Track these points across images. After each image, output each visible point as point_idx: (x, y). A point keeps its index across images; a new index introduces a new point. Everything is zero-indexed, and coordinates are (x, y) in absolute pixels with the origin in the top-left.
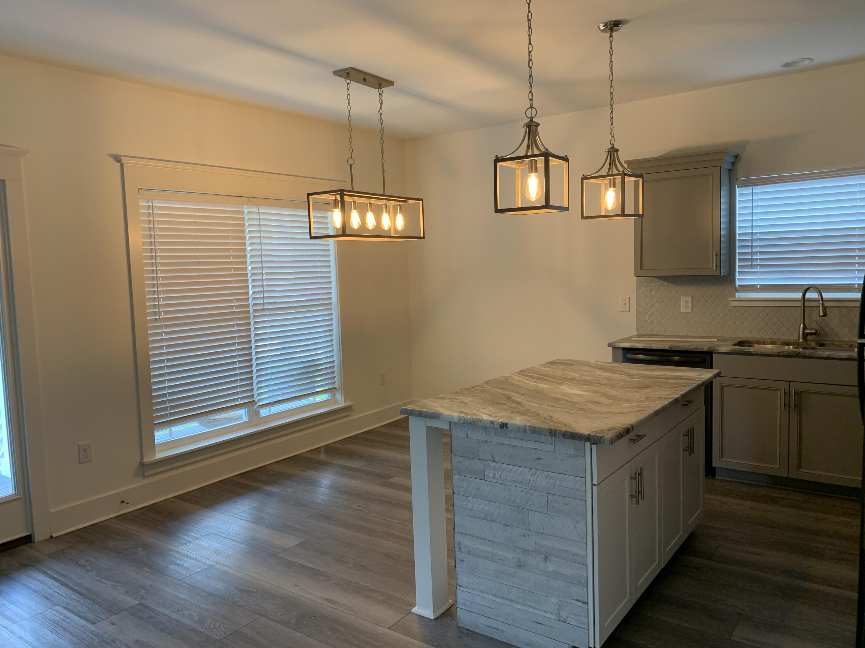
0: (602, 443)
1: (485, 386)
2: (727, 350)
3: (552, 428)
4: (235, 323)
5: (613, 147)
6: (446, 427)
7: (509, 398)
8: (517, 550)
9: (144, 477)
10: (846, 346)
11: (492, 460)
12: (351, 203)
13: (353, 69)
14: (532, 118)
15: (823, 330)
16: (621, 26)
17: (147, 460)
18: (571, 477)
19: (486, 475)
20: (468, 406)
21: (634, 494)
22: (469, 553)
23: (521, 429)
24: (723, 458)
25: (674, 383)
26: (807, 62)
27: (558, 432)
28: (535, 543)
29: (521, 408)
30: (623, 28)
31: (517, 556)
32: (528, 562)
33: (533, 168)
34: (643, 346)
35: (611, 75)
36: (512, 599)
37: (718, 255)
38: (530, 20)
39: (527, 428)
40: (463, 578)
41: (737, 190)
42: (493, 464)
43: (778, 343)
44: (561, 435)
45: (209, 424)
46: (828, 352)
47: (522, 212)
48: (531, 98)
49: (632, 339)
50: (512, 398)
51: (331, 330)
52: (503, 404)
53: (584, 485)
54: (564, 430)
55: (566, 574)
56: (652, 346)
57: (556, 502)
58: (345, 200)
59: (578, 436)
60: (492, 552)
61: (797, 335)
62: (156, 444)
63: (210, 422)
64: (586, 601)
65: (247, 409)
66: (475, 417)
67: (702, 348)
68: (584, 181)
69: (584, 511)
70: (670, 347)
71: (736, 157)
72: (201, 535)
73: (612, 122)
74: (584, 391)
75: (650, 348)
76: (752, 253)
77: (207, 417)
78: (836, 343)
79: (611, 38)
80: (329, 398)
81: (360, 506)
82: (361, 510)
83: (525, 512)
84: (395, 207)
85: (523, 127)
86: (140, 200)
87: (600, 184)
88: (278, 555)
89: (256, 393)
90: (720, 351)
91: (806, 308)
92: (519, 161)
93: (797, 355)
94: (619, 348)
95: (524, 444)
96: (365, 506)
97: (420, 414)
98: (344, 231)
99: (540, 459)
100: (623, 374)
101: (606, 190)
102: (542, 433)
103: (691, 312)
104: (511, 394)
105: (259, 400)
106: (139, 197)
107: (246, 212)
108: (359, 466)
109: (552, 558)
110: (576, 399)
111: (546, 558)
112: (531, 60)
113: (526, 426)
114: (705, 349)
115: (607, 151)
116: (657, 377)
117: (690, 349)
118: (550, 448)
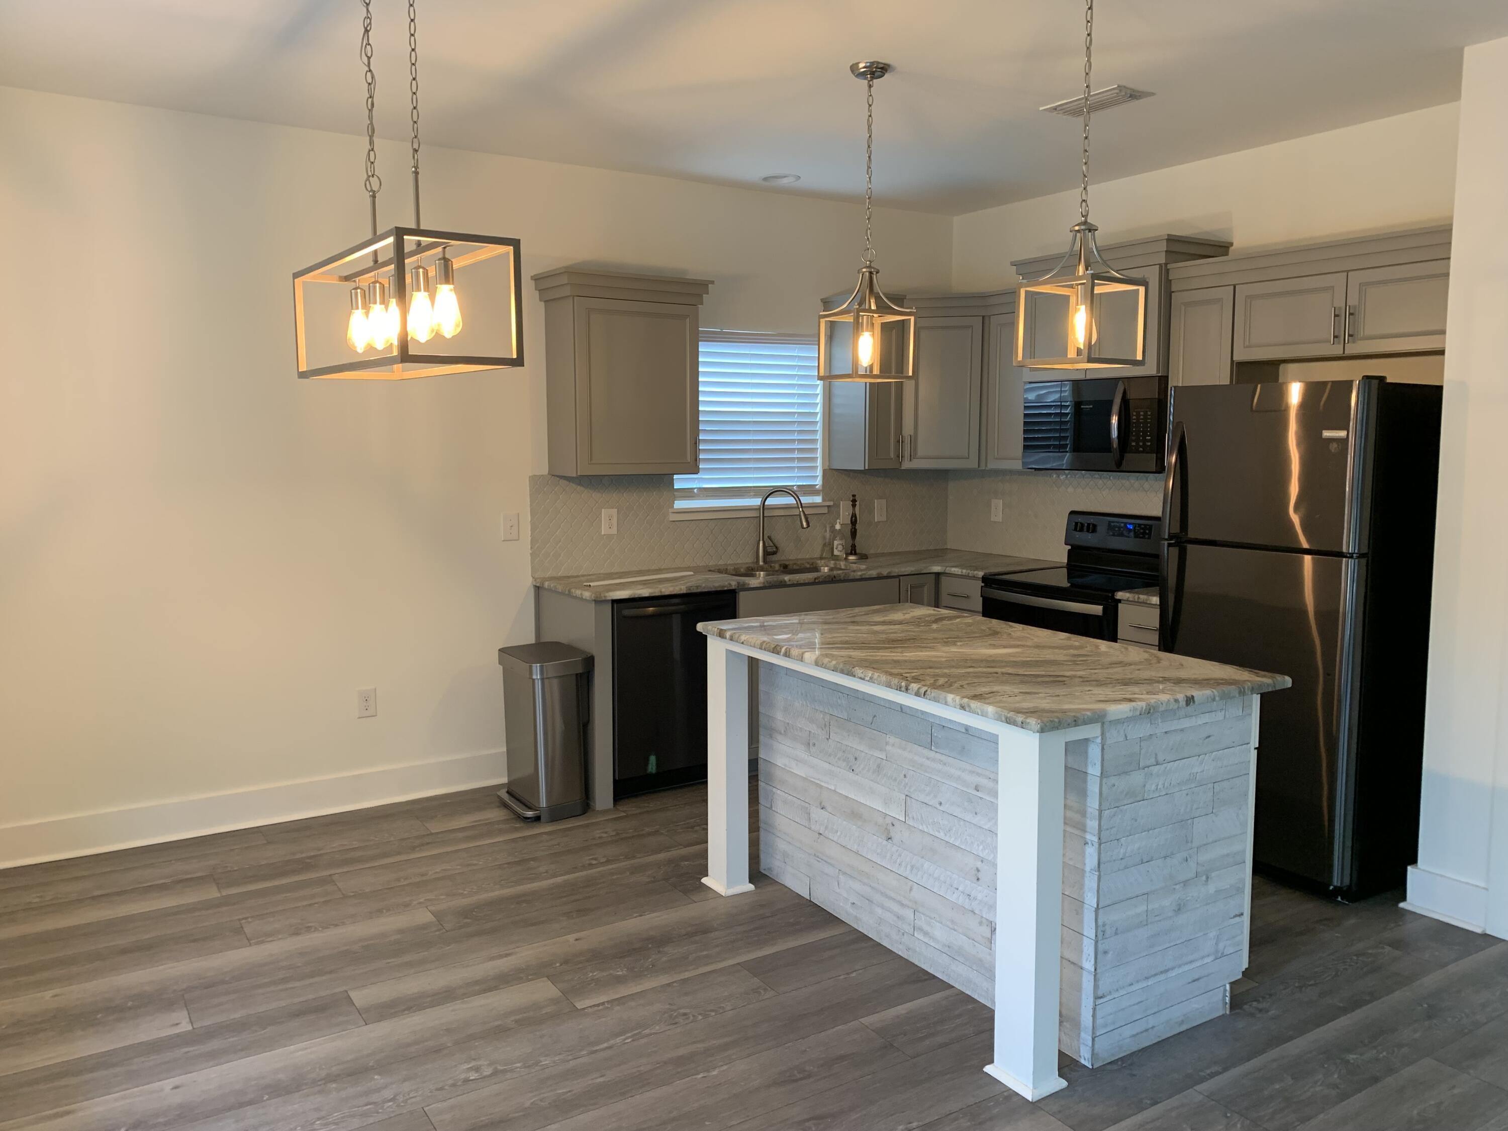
8: (1179, 888)
11: (1158, 762)
18: (1237, 748)
19: (1146, 791)
22: (1116, 932)
28: (1198, 863)
31: (1176, 896)
32: (1189, 899)
34: (650, 593)
42: (1157, 768)
53: (1249, 754)
56: (663, 590)
57: (1224, 790)
60: (1145, 910)
64: (1243, 911)
67: (730, 584)
75: (659, 594)
83: (1189, 823)
90: (752, 586)
91: (767, 518)
94: (606, 601)
95: (1193, 722)
103: (616, 533)
109: (1215, 874)
111: (1208, 878)
114: (734, 585)
118: (1220, 716)
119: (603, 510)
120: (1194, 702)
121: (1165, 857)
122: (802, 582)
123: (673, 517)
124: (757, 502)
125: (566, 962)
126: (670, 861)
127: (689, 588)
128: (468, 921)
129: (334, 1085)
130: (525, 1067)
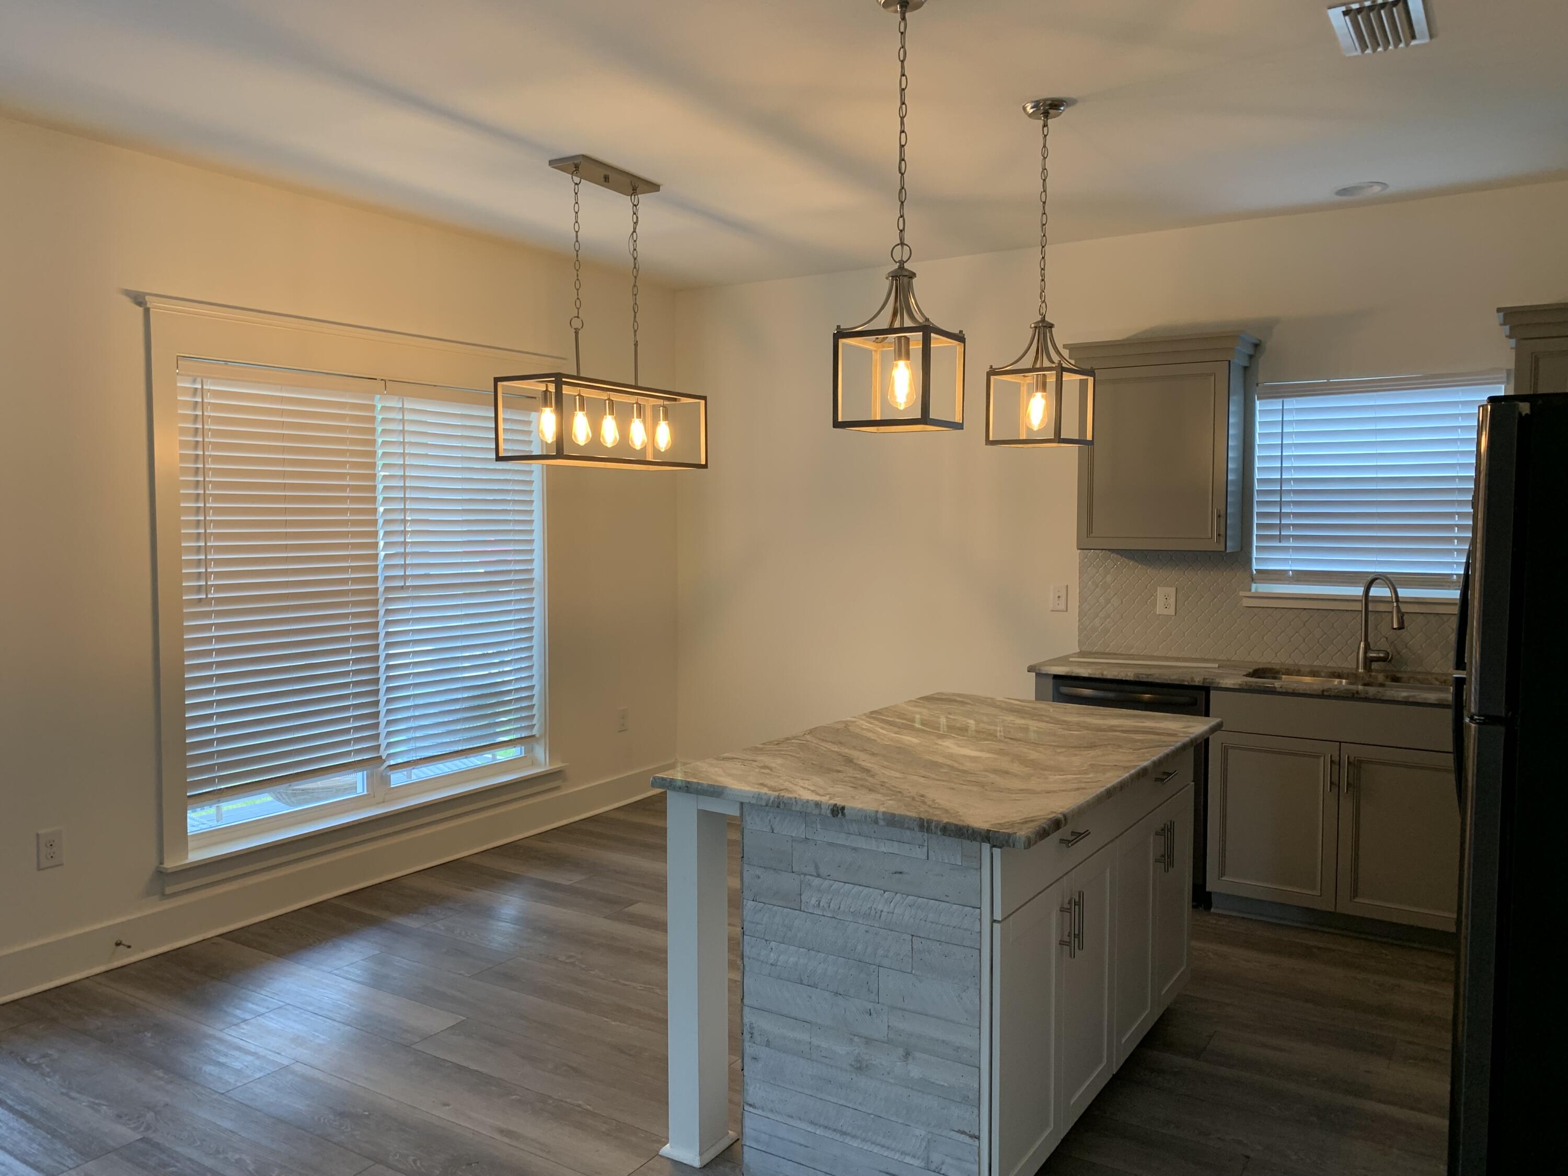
0: (1012, 845)
1: (808, 737)
2: (1234, 684)
3: (923, 817)
4: (350, 611)
5: (1043, 320)
6: (734, 811)
7: (849, 761)
8: (856, 1039)
9: (164, 896)
10: (1438, 683)
11: (815, 874)
12: (575, 399)
13: (584, 157)
14: (902, 263)
15: (1399, 653)
16: (1062, 108)
17: (170, 864)
18: (955, 907)
19: (803, 901)
20: (775, 774)
21: (1066, 939)
22: (768, 1044)
23: (868, 818)
24: (1224, 875)
25: (1142, 741)
26: (1377, 189)
27: (933, 824)
28: (889, 1026)
29: (871, 779)
30: (1066, 113)
31: (855, 1050)
32: (875, 1060)
33: (903, 352)
34: (1089, 674)
35: (1044, 194)
36: (844, 1130)
37: (1223, 516)
38: (903, 90)
39: (880, 816)
40: (755, 1091)
41: (1257, 402)
42: (817, 881)
43: (1323, 674)
44: (939, 829)
45: (293, 799)
46: (1405, 691)
47: (882, 427)
48: (901, 228)
49: (1071, 659)
50: (855, 761)
51: (530, 629)
52: (839, 771)
53: (978, 922)
54: (945, 820)
55: (942, 1083)
56: (1105, 673)
57: (928, 951)
58: (563, 392)
59: (969, 832)
60: (810, 1043)
61: (1354, 660)
62: (189, 834)
63: (294, 795)
64: (977, 1134)
65: (365, 772)
66: (787, 795)
67: (1192, 679)
68: (992, 378)
69: (977, 968)
70: (1137, 675)
71: (1256, 346)
72: (268, 1008)
73: (1043, 275)
74: (982, 751)
75: (1100, 676)
76: (1281, 515)
77: (290, 785)
78: (1420, 677)
79: (1045, 129)
80: (521, 754)
81: (571, 957)
82: (572, 964)
83: (872, 970)
84: (655, 408)
85: (887, 278)
86: (179, 377)
87: (1020, 383)
88: (414, 1046)
89: (383, 742)
90: (1223, 686)
91: (1370, 614)
92: (878, 338)
93: (1352, 697)
94: (1047, 675)
95: (872, 845)
96: (580, 957)
97: (687, 788)
98: (561, 448)
99: (901, 873)
100: (1052, 721)
101: (1030, 395)
102: (906, 826)
103: (1174, 614)
104: (855, 754)
105: (389, 755)
106: (177, 371)
107: (379, 406)
108: (571, 882)
109: (917, 1054)
110: (968, 765)
111: (907, 1054)
112: (903, 160)
113: (877, 812)
114: (1198, 681)
115: (1033, 326)
116: (1112, 729)
117: (1171, 680)
118: (919, 852)
119: (1159, 588)
123: (1247, 602)
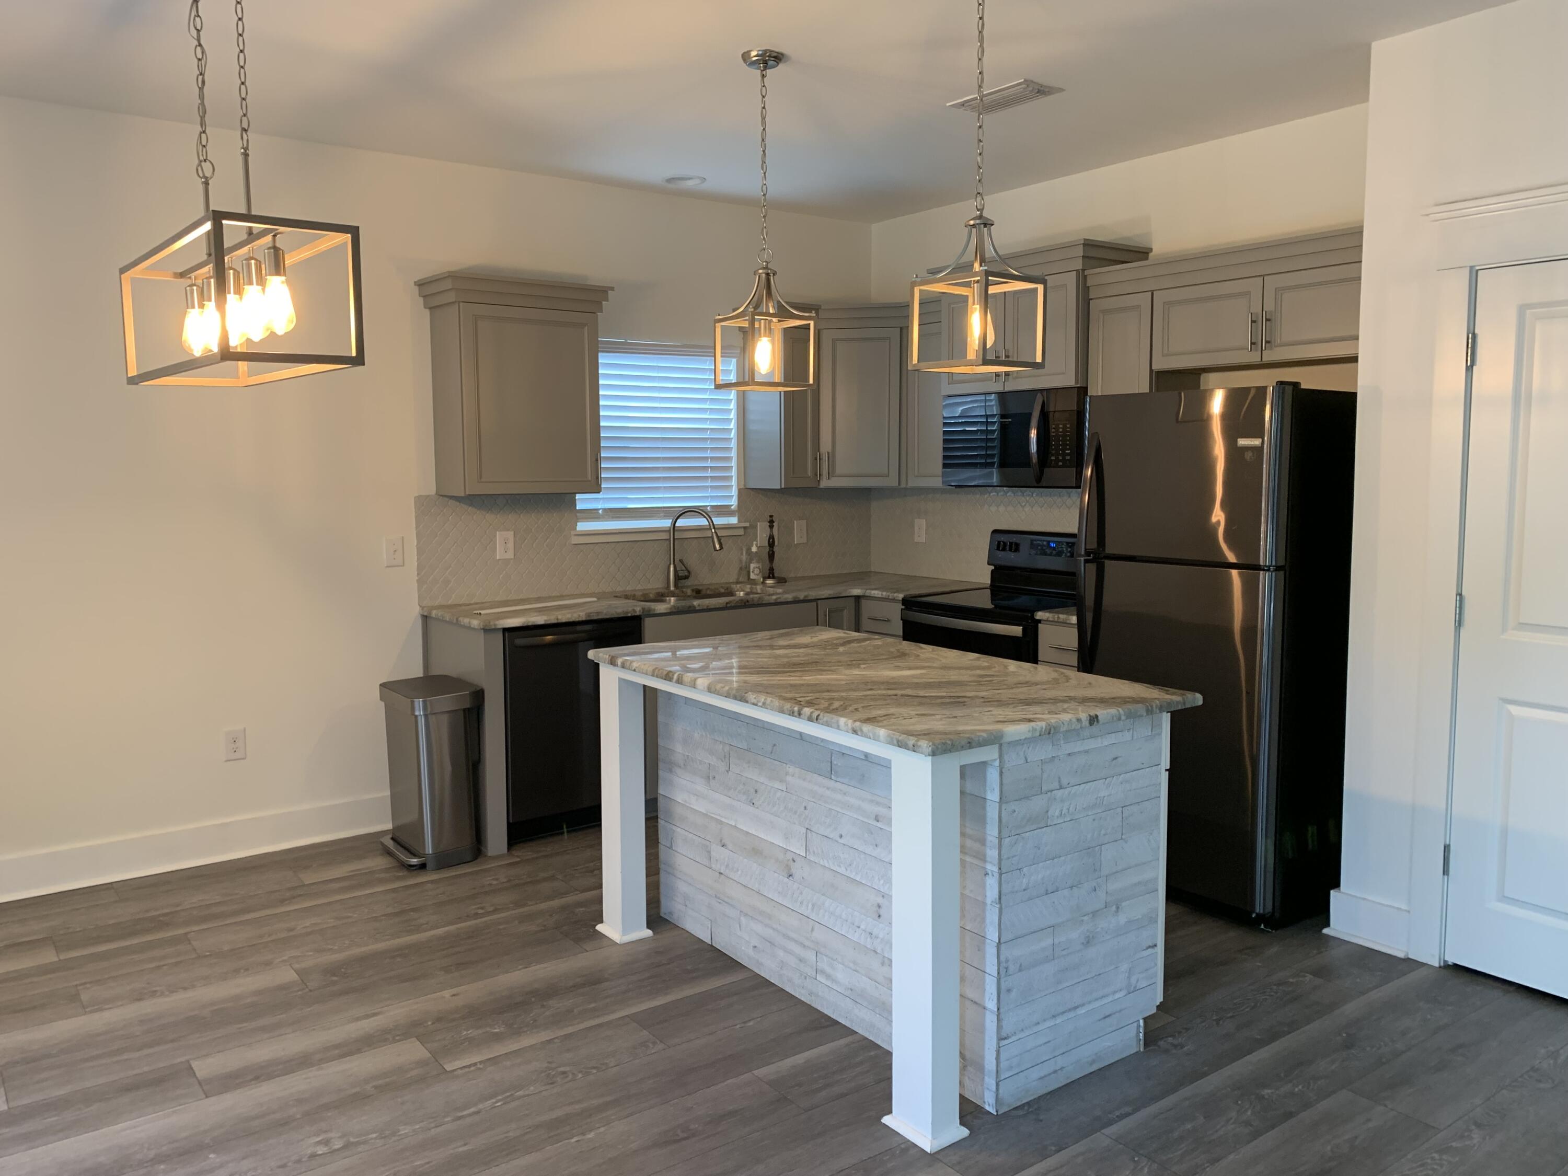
8: (1086, 918)
11: (1059, 787)
28: (1107, 893)
31: (1085, 928)
32: (1098, 928)
34: (545, 620)
36: (1076, 1005)
42: (1059, 793)
55: (1138, 917)
56: (560, 617)
57: (1132, 815)
60: (1054, 944)
75: (555, 621)
83: (1097, 851)
90: (658, 612)
91: (678, 541)
94: (498, 630)
99: (1116, 758)
103: (513, 557)
109: (1124, 904)
111: (1118, 908)
118: (1127, 736)
119: (498, 532)
120: (1098, 721)
121: (1071, 887)
122: (712, 607)
123: (576, 540)
124: (667, 523)
125: (439, 1020)
126: (564, 908)
127: (589, 615)
128: (335, 978)
129: (162, 1167)
130: (382, 1138)
